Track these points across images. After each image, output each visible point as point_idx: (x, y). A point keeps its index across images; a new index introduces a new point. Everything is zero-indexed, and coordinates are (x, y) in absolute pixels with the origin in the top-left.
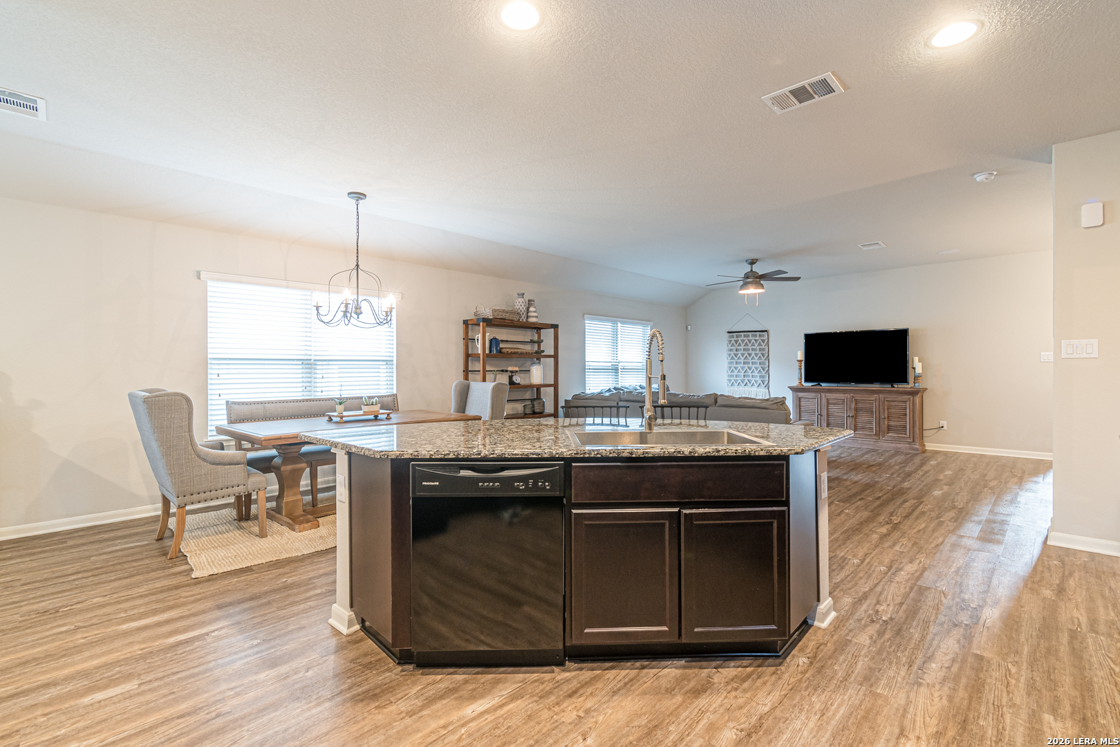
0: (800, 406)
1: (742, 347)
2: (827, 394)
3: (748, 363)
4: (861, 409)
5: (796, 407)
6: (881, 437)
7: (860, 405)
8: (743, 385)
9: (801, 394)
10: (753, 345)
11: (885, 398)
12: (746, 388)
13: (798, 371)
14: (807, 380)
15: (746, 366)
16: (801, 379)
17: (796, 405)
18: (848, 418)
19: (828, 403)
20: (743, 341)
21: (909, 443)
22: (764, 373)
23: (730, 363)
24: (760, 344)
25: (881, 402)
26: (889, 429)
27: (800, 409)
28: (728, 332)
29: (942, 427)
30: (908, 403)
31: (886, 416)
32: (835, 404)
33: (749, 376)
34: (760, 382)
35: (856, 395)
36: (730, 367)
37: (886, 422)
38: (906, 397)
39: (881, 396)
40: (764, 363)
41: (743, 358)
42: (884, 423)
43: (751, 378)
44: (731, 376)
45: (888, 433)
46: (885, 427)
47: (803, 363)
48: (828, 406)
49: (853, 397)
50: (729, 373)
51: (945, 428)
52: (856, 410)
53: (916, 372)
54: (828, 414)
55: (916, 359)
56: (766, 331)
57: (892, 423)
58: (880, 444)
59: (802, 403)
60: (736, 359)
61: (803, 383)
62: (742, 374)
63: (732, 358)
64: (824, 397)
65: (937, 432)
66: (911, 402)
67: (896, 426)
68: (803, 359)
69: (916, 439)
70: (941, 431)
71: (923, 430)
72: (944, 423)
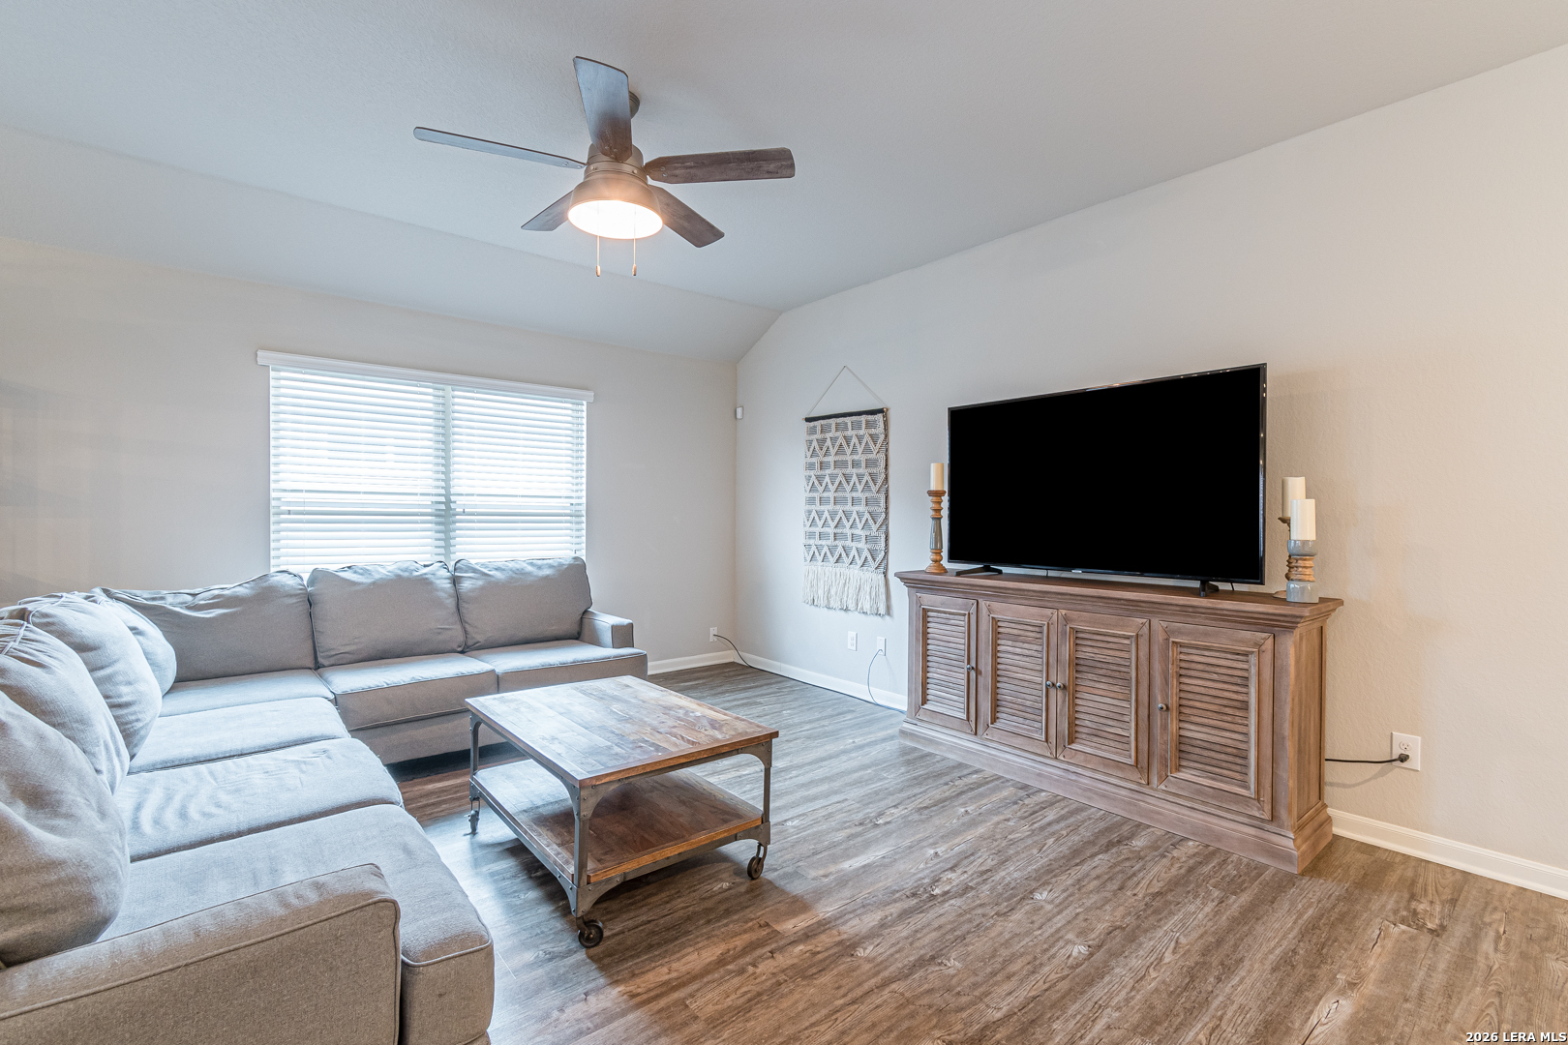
0: (925, 634)
1: (831, 459)
2: (996, 605)
3: (844, 500)
4: (1093, 666)
5: (917, 639)
6: (1155, 780)
7: (1086, 653)
8: (832, 560)
9: (929, 599)
10: (854, 451)
11: (1168, 632)
12: (842, 568)
13: (931, 523)
14: (953, 556)
15: (840, 508)
16: (938, 551)
17: (917, 631)
18: (1052, 692)
19: (997, 635)
20: (834, 440)
21: (1258, 824)
22: (874, 527)
23: (811, 501)
24: (867, 450)
25: (1156, 649)
26: (1182, 751)
27: (925, 644)
28: (808, 420)
29: (1403, 758)
30: (1253, 659)
31: (1173, 702)
32: (1015, 638)
33: (844, 536)
34: (866, 553)
35: (1074, 614)
36: (810, 512)
37: (1173, 726)
38: (1248, 635)
39: (1155, 622)
40: (876, 502)
41: (832, 488)
42: (1165, 727)
43: (849, 543)
44: (811, 535)
45: (1179, 768)
46: (1163, 742)
47: (946, 499)
48: (995, 645)
49: (1066, 619)
50: (808, 529)
51: (1416, 762)
52: (1076, 665)
53: (1294, 536)
54: (995, 669)
55: (1297, 486)
56: (881, 411)
57: (1193, 732)
58: (1152, 803)
59: (934, 629)
60: (821, 489)
61: (945, 563)
62: (831, 530)
63: (813, 489)
64: (984, 611)
65: (1381, 774)
66: (1267, 657)
67: (1208, 747)
68: (946, 489)
69: (1283, 813)
70: (1397, 771)
71: (1321, 759)
72: (1407, 741)
